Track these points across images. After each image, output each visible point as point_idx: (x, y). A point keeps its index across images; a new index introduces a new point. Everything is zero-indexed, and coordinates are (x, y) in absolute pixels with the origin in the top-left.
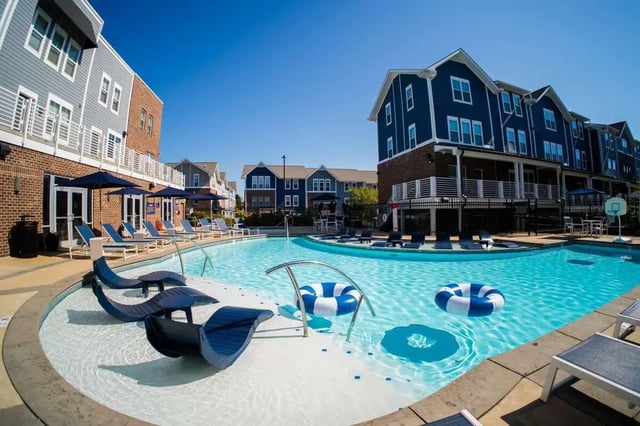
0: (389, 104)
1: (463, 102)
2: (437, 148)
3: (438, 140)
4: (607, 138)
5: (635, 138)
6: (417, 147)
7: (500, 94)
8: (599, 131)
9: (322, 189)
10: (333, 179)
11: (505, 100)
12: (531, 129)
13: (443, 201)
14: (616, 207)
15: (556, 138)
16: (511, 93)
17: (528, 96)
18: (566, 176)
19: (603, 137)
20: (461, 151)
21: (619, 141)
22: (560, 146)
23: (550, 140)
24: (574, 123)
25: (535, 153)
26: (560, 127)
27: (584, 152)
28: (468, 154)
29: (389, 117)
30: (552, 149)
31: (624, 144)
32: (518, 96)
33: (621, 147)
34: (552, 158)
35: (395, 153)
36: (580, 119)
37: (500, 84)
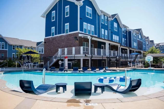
0: (54, 11)
1: (89, 17)
2: (80, 35)
3: (80, 32)
4: (134, 34)
5: (144, 35)
6: (69, 33)
7: (101, 15)
8: (132, 32)
9: (3, 48)
10: (6, 43)
11: (102, 18)
12: (110, 30)
13: (86, 56)
14: (149, 59)
15: (117, 34)
16: (104, 15)
17: (110, 17)
18: (121, 48)
19: (133, 34)
20: (91, 37)
21: (138, 36)
22: (118, 37)
23: (115, 35)
24: (123, 29)
25: (110, 39)
26: (118, 30)
27: (125, 39)
28: (94, 39)
29: (53, 17)
30: (116, 38)
31: (140, 37)
32: (107, 17)
33: (138, 38)
34: (115, 41)
35: (56, 34)
36: (125, 27)
37: (102, 12)
